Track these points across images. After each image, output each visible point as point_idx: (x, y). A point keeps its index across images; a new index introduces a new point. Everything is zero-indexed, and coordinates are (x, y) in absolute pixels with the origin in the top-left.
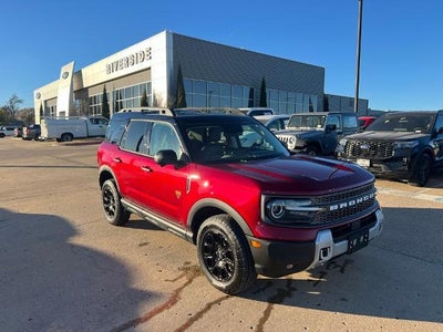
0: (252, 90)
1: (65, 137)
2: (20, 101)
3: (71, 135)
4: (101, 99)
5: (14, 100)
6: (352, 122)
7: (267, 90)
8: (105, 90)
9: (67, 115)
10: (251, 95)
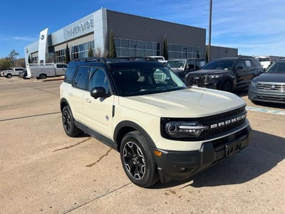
0: (158, 44)
1: (42, 76)
2: (17, 54)
3: (45, 75)
4: (65, 52)
5: (14, 53)
9: (44, 62)
10: (158, 48)
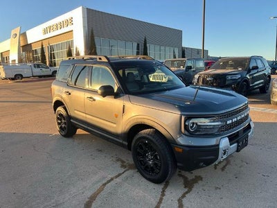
0: (138, 44)
1: (18, 77)
3: (21, 75)
4: (39, 52)
6: (201, 64)
7: (148, 45)
8: (42, 46)
9: (17, 62)
10: (138, 48)
